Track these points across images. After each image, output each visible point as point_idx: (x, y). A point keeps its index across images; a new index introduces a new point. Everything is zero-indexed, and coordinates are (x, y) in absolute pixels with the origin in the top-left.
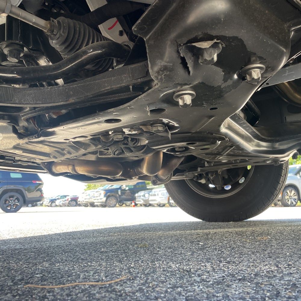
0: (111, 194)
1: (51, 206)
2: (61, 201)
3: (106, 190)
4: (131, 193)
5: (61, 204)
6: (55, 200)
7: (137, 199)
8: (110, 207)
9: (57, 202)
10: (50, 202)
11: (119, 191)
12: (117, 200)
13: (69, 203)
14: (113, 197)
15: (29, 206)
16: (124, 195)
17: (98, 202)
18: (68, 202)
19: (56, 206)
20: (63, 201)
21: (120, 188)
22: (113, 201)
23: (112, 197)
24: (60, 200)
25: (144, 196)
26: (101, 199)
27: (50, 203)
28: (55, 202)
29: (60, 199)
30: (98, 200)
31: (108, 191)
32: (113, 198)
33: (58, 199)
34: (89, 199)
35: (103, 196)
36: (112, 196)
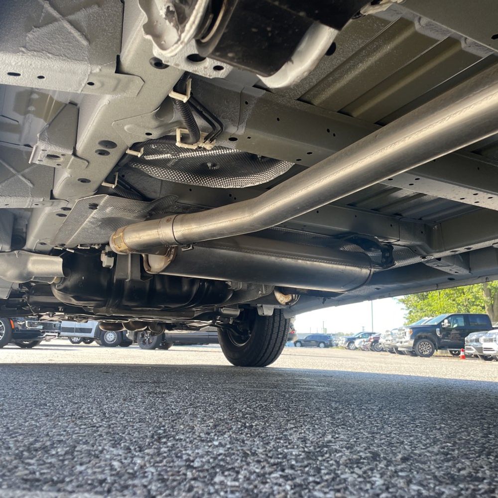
0: (424, 335)
1: (348, 348)
2: (361, 342)
3: (413, 328)
4: (460, 334)
5: (362, 347)
6: (355, 339)
7: (466, 346)
8: (422, 356)
9: (357, 343)
10: (346, 342)
11: (438, 329)
12: (435, 345)
13: (372, 345)
14: (427, 340)
15: (320, 346)
16: (446, 338)
17: (402, 347)
18: (370, 343)
19: (356, 348)
20: (364, 342)
21: (439, 325)
22: (426, 347)
23: (425, 340)
24: (362, 340)
25: (477, 340)
26: (406, 342)
27: (348, 343)
28: (353, 342)
29: (361, 338)
30: (401, 342)
31: (417, 330)
32: (427, 342)
33: (359, 338)
34: (392, 341)
35: (410, 338)
36: (426, 337)
